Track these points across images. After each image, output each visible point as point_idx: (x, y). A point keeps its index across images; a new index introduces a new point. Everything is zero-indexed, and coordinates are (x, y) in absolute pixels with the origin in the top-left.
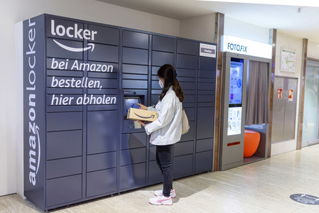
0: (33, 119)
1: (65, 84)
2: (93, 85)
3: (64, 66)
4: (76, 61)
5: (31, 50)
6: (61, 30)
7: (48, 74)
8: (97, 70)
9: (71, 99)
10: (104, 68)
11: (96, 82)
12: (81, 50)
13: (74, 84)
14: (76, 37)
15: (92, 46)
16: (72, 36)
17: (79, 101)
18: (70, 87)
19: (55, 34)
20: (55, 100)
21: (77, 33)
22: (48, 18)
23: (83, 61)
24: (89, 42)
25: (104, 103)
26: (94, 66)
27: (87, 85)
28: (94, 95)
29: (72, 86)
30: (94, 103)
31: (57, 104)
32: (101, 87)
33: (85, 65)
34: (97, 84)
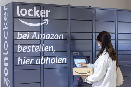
0: (6, 75)
1: (27, 49)
2: (48, 49)
3: (27, 37)
4: (35, 33)
5: (6, 27)
6: (24, 12)
7: (15, 43)
8: (51, 39)
9: (31, 60)
10: (56, 37)
11: (50, 47)
15: (46, 21)
16: (32, 15)
17: (38, 62)
18: (31, 52)
19: (19, 15)
20: (20, 61)
22: (14, 4)
23: (40, 32)
24: (44, 18)
25: (57, 63)
26: (48, 36)
27: (44, 50)
28: (49, 57)
29: (33, 51)
30: (49, 63)
31: (21, 64)
32: (54, 51)
33: (42, 35)
34: (51, 48)
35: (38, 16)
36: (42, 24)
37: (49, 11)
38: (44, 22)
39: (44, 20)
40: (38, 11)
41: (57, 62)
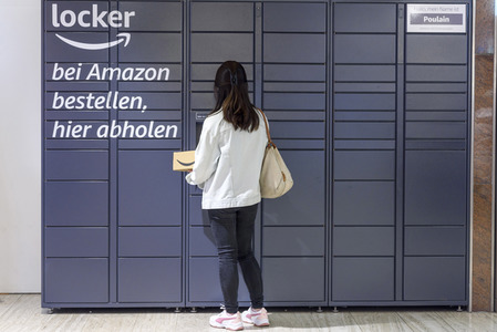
1: (76, 104)
2: (129, 104)
3: (75, 75)
4: (96, 65)
6: (68, 18)
7: (48, 89)
8: (136, 78)
9: (86, 128)
10: (151, 74)
11: (133, 99)
12: (105, 46)
13: (93, 103)
14: (95, 25)
15: (125, 38)
16: (88, 25)
17: (102, 132)
18: (85, 108)
19: (58, 25)
20: (59, 130)
21: (97, 20)
22: (47, 1)
23: (109, 63)
24: (119, 30)
25: (150, 136)
26: (129, 72)
27: (117, 105)
28: (131, 121)
29: (89, 107)
30: (131, 136)
31: (62, 136)
32: (145, 107)
33: (112, 71)
34: (137, 102)
35: (104, 25)
36: (113, 44)
37: (133, 14)
38: (118, 38)
39: (120, 35)
40: (104, 13)
41: (153, 134)
